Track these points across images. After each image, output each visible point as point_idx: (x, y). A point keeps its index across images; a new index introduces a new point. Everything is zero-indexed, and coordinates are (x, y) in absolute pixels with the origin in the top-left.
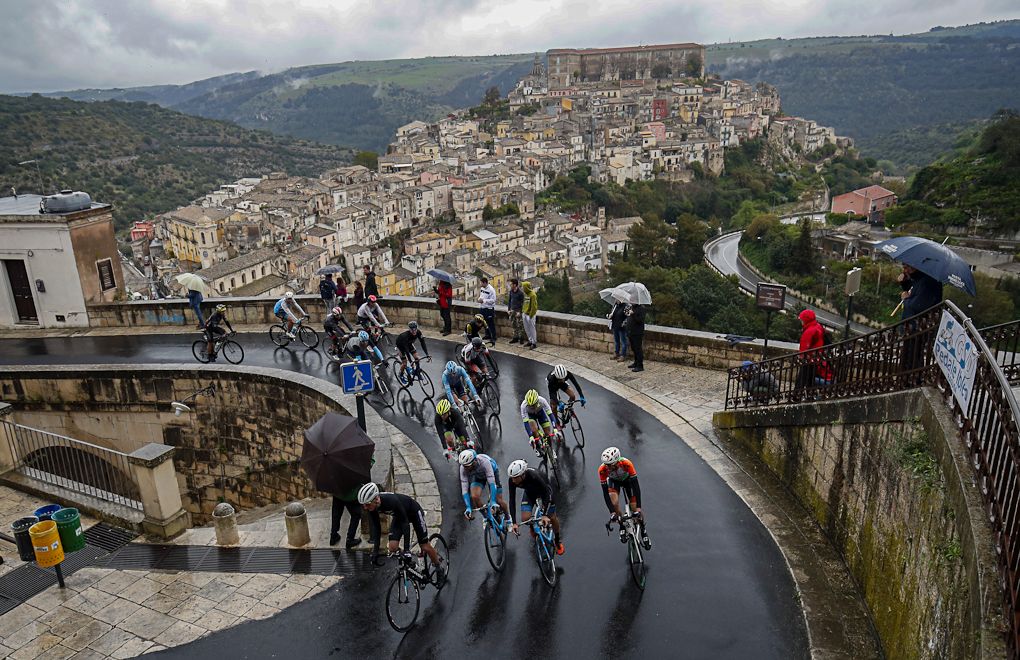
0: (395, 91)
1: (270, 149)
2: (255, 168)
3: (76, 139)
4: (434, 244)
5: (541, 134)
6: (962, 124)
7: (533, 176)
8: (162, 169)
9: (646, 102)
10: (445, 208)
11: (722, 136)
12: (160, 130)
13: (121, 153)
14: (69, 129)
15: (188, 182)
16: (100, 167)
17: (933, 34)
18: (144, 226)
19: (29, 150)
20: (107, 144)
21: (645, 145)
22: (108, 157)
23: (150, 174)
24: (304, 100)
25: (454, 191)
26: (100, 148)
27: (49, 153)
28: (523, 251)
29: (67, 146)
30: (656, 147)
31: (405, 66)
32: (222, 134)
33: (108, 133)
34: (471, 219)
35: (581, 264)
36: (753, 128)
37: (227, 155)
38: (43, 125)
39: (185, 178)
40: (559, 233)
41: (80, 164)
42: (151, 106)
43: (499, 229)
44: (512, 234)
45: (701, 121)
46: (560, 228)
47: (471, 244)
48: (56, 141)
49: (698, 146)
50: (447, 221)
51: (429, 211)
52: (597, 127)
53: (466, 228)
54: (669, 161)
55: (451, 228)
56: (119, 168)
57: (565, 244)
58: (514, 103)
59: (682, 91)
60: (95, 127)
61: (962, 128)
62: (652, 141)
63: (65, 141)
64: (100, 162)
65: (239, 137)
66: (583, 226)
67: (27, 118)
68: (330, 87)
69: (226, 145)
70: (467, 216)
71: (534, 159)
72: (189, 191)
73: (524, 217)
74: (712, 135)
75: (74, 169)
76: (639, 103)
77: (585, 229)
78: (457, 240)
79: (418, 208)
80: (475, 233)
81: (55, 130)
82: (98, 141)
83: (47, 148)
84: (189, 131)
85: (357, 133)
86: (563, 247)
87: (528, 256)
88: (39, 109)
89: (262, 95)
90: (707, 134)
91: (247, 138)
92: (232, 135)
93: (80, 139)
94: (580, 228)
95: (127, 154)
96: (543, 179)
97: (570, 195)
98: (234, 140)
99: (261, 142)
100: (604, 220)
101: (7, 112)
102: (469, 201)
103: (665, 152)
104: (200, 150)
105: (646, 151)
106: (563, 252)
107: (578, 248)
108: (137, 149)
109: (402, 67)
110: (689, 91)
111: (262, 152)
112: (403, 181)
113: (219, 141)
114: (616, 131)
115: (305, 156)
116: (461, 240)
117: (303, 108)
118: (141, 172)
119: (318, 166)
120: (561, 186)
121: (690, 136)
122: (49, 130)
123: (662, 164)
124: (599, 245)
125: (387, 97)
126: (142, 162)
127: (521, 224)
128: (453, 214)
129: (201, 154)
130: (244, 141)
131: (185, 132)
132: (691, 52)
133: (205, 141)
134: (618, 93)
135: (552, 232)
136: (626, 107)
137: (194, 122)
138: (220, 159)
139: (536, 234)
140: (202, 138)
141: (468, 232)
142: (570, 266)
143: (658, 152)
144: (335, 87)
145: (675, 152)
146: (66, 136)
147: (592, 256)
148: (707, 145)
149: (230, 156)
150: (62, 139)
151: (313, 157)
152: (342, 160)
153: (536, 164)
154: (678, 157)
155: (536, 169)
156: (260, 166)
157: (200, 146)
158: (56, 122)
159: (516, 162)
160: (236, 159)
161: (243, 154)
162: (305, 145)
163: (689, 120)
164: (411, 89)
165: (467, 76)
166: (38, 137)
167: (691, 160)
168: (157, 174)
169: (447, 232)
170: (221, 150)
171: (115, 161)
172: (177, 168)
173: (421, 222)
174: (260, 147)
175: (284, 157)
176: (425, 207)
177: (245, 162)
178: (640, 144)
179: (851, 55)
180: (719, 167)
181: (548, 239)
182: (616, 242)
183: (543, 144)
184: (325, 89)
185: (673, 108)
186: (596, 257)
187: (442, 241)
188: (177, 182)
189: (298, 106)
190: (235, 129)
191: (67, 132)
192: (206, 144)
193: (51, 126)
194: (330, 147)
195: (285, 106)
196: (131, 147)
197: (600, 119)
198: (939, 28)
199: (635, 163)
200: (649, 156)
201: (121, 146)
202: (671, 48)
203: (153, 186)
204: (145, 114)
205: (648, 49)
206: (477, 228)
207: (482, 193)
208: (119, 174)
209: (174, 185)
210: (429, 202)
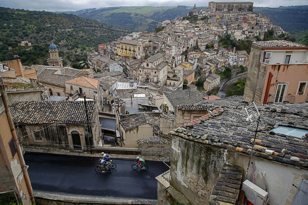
0: (136, 15)
1: (107, 29)
2: (103, 34)
3: (56, 23)
4: (195, 55)
5: (214, 25)
6: (297, 32)
7: (215, 36)
8: (80, 33)
9: (241, 17)
10: (195, 44)
11: (264, 29)
12: (77, 22)
13: (68, 27)
14: (54, 20)
15: (87, 36)
16: (64, 31)
17: (280, 8)
18: (102, 46)
19: (45, 26)
20: (65, 25)
21: (243, 30)
22: (65, 29)
23: (77, 34)
24: (110, 16)
25: (199, 39)
26: (63, 26)
27: (50, 27)
28: (217, 59)
29: (54, 25)
30: (247, 30)
31: (138, 8)
32: (94, 24)
33: (65, 22)
34: (203, 48)
35: (232, 64)
36: (271, 27)
37: (95, 30)
38: (48, 19)
39: (86, 36)
40: (224, 54)
41: (58, 30)
42: (74, 15)
43: (210, 52)
44: (214, 53)
45: (257, 24)
46: (224, 53)
47: (204, 56)
48: (51, 24)
49: (258, 31)
50: (196, 48)
51: (192, 45)
52: (229, 24)
53: (202, 51)
54: (250, 35)
55: (198, 51)
56: (69, 32)
57: (228, 57)
58: (199, 16)
59: (250, 15)
60: (61, 20)
61: (297, 33)
62: (246, 29)
63: (54, 24)
64: (63, 30)
65: (98, 25)
66: (230, 52)
67: (43, 17)
68: (118, 13)
69: (95, 27)
70: (202, 47)
71: (215, 32)
72: (88, 39)
73: (215, 48)
74: (260, 28)
75: (57, 31)
76: (239, 18)
77: (231, 53)
78: (200, 54)
79: (189, 44)
80: (204, 52)
81: (51, 20)
82: (62, 24)
83: (49, 25)
84: (85, 23)
85: (125, 26)
86: (227, 58)
87: (219, 60)
88: (46, 15)
89: (98, 14)
90: (259, 28)
91: (100, 25)
92: (96, 24)
93: (57, 23)
94: (229, 53)
95: (70, 28)
96: (218, 37)
97: (225, 43)
98: (97, 26)
99: (104, 27)
100: (235, 51)
101: (38, 15)
102: (203, 43)
103: (249, 32)
104: (88, 28)
105: (244, 32)
106: (227, 60)
107: (231, 59)
108: (73, 27)
109: (137, 8)
110: (252, 15)
111: (104, 29)
112: (183, 36)
113: (93, 26)
114: (233, 25)
115: (116, 31)
116: (201, 55)
117: (110, 18)
118: (74, 33)
119: (120, 34)
120: (223, 40)
121: (254, 28)
122: (49, 20)
123: (248, 36)
124: (236, 58)
125: (134, 16)
126: (75, 30)
127: (215, 50)
128: (198, 46)
129: (88, 29)
130: (100, 26)
131: (83, 23)
132: (250, 4)
133: (89, 25)
134: (230, 15)
135: (222, 53)
136: (235, 19)
137: (86, 20)
138: (93, 31)
139: (219, 54)
140: (88, 25)
141: (202, 52)
142: (229, 64)
143: (247, 32)
144: (119, 13)
145: (252, 32)
146: (54, 22)
147: (234, 61)
148: (260, 31)
149: (96, 30)
150: (53, 23)
151: (118, 31)
152: (126, 32)
153: (216, 33)
154: (253, 34)
155: (216, 34)
156: (104, 33)
157: (88, 27)
158: (51, 18)
159: (210, 32)
160: (98, 31)
161: (100, 29)
162: (116, 28)
163: (253, 24)
164: (141, 14)
165: (155, 12)
166: (47, 22)
167: (256, 35)
168: (79, 34)
169: (197, 52)
170: (93, 28)
171: (67, 30)
172: (83, 32)
173: (189, 48)
174: (104, 28)
175: (110, 31)
176: (191, 44)
177: (100, 32)
178: (242, 29)
179: (262, 11)
180: (263, 38)
181: (221, 55)
182: (242, 58)
183: (216, 28)
184: (116, 13)
185: (248, 20)
186: (235, 62)
187: (197, 54)
188: (84, 36)
189: (109, 18)
190: (97, 23)
191: (54, 21)
192: (89, 26)
193: (50, 19)
194: (123, 29)
195: (105, 18)
196: (71, 26)
197: (230, 21)
198: (281, 6)
199: (241, 35)
200: (244, 33)
201: (68, 26)
202: (244, 3)
203: (78, 37)
204: (73, 17)
205: (237, 3)
206: (204, 51)
207: (206, 40)
208: (69, 33)
209: (83, 37)
210: (192, 42)
